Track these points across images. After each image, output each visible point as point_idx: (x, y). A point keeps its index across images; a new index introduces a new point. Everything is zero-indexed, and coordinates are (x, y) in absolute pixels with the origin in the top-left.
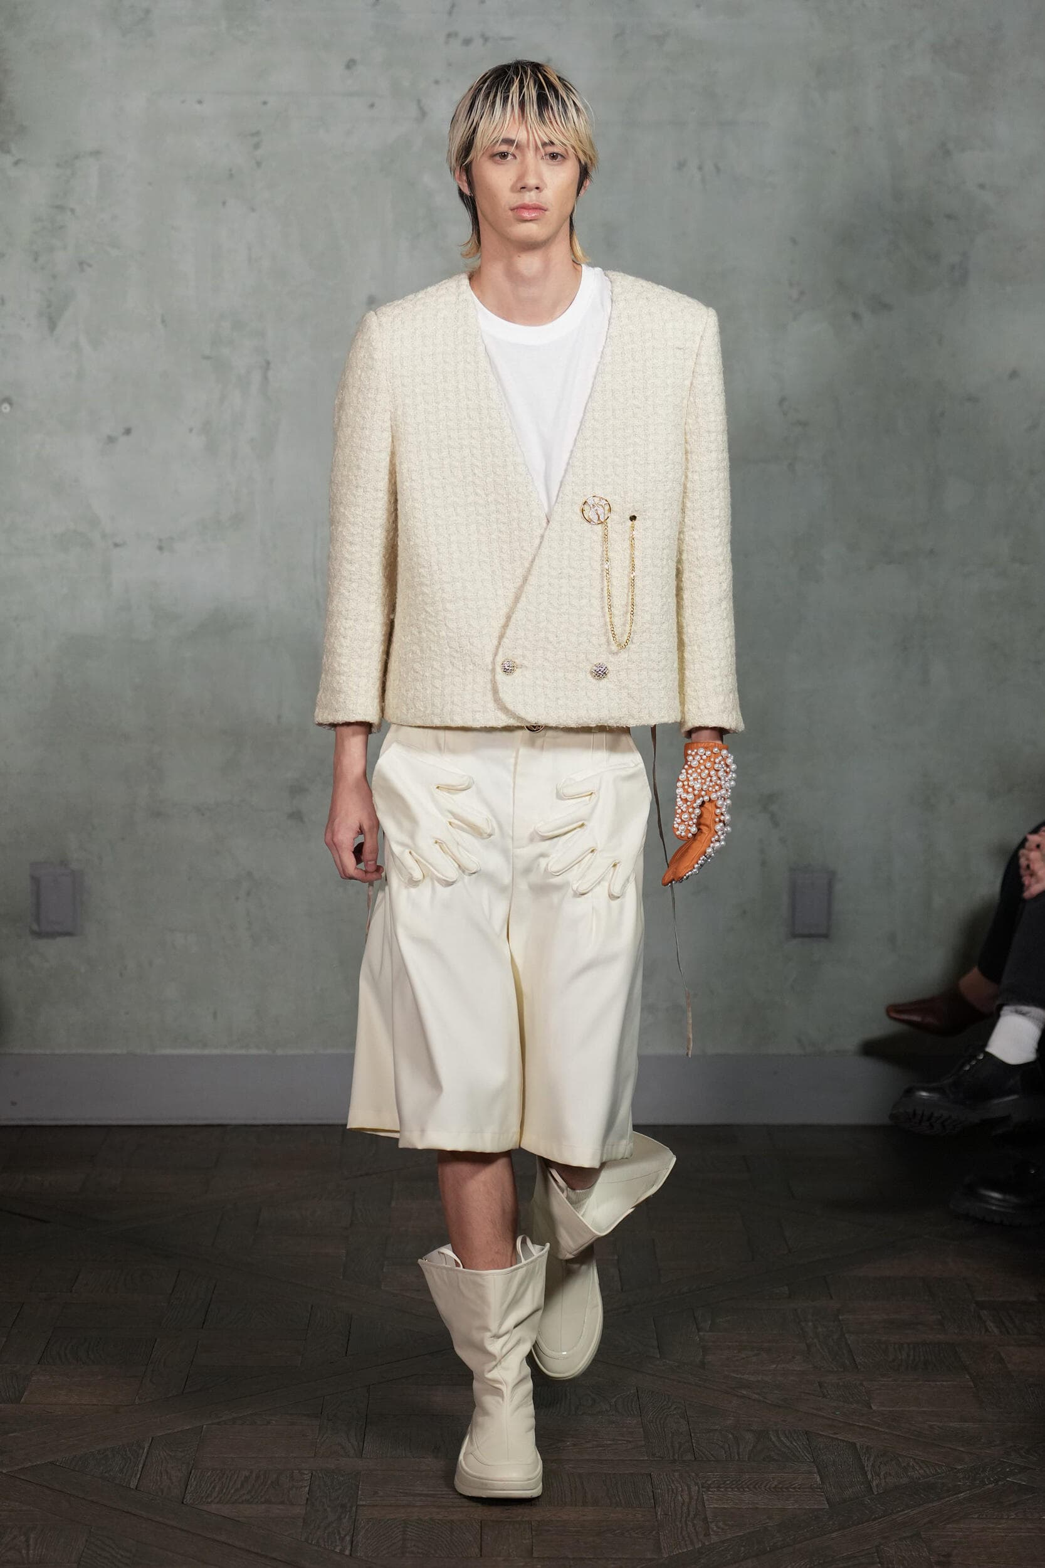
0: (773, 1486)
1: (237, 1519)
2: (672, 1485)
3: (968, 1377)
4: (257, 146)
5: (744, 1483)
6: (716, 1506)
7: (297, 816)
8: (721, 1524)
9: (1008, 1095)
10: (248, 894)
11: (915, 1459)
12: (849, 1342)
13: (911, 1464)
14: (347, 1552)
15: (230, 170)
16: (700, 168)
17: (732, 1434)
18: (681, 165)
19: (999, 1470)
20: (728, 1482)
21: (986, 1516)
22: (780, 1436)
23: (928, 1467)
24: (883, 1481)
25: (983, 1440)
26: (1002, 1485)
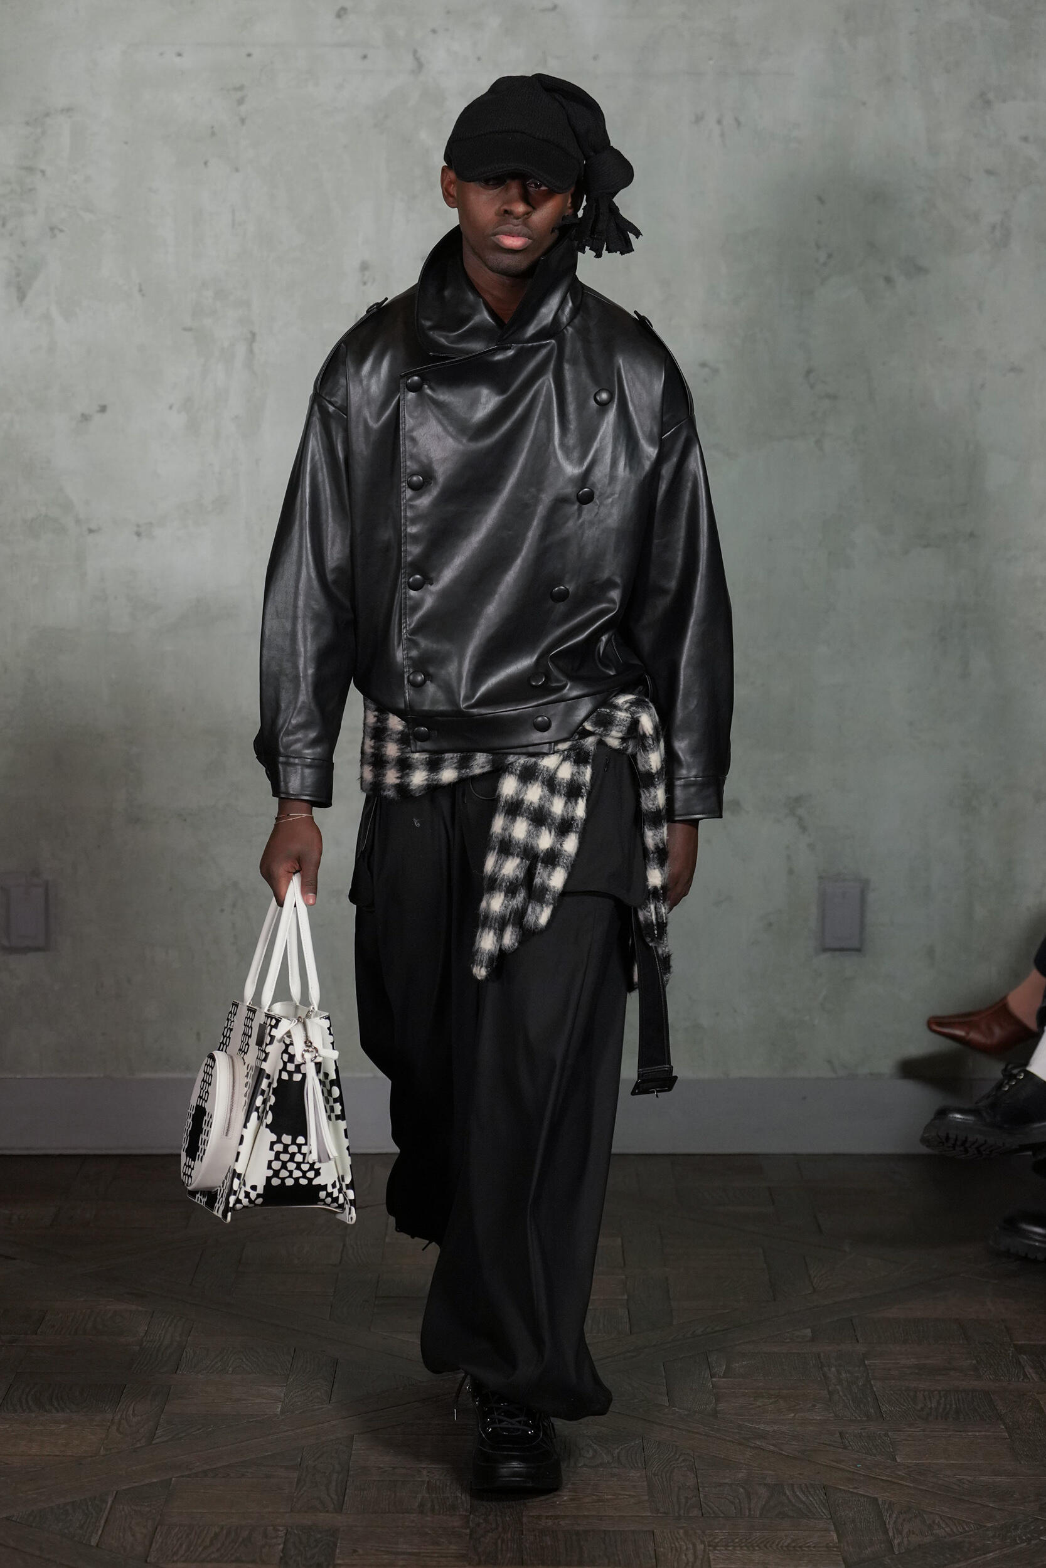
0: (786, 1544)
2: (677, 1544)
3: (1002, 1427)
4: (241, 102)
5: (754, 1542)
10: (234, 906)
11: (940, 1516)
12: (875, 1389)
13: (937, 1522)
15: (213, 127)
16: (719, 122)
17: (743, 1488)
18: (698, 119)
19: (1032, 1528)
20: (737, 1540)
22: (796, 1490)
23: (955, 1525)
24: (905, 1539)
25: (1016, 1496)
26: (1036, 1545)
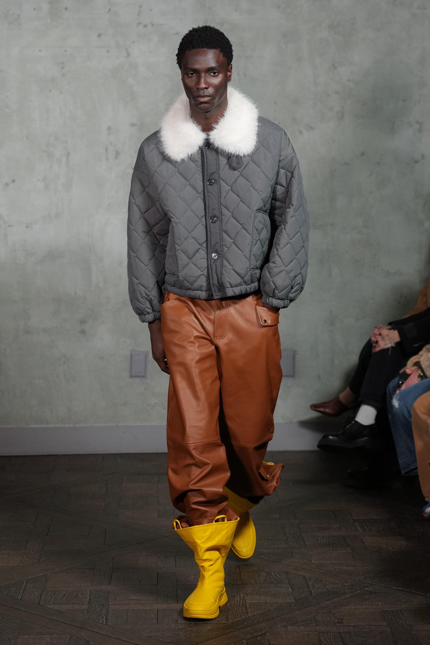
0: (273, 593)
1: (61, 611)
2: (233, 594)
3: (350, 549)
4: (63, 68)
5: (261, 593)
6: (250, 602)
7: (83, 332)
8: (252, 609)
9: (364, 437)
10: (64, 363)
11: (329, 582)
12: (303, 536)
14: (104, 623)
15: (53, 78)
16: (238, 74)
17: (257, 573)
19: (362, 585)
20: (255, 592)
21: (357, 603)
22: (276, 573)
23: (334, 584)
24: (316, 591)
25: (356, 574)
26: (363, 591)
